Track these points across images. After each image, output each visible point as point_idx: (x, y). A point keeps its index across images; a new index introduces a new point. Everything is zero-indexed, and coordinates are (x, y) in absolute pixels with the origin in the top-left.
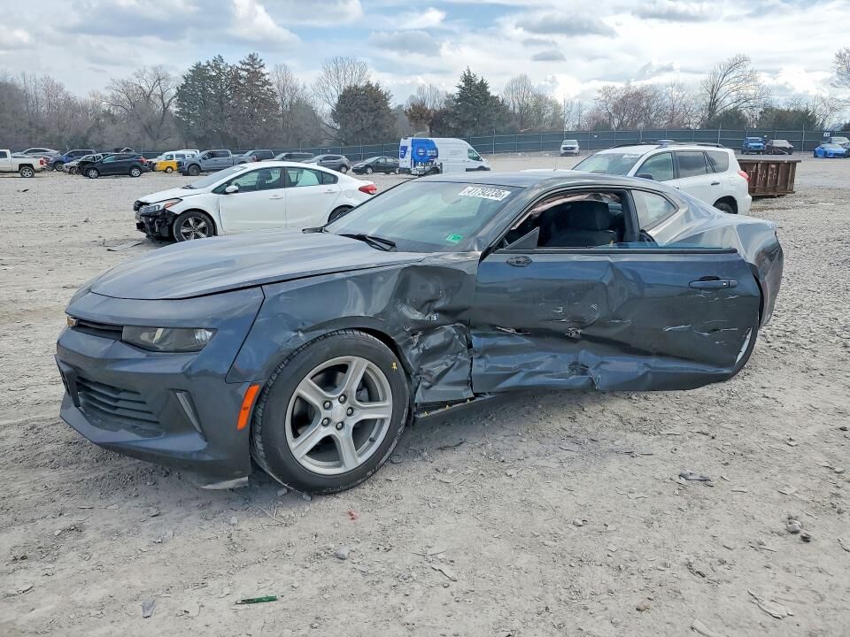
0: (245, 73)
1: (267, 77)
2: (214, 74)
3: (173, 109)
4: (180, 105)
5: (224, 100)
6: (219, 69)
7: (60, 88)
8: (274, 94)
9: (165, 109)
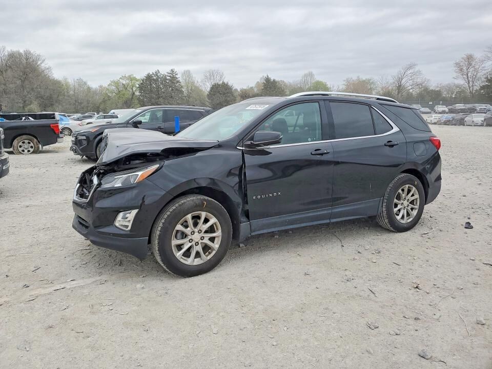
0: (168, 78)
1: (179, 79)
2: (155, 78)
3: (137, 93)
4: (140, 92)
5: (160, 89)
6: (158, 76)
7: (85, 83)
8: (182, 87)
9: (134, 93)
